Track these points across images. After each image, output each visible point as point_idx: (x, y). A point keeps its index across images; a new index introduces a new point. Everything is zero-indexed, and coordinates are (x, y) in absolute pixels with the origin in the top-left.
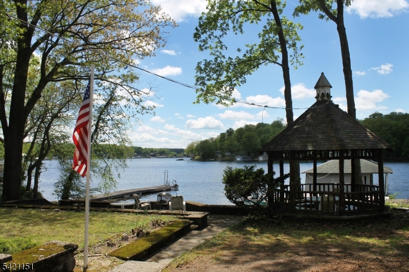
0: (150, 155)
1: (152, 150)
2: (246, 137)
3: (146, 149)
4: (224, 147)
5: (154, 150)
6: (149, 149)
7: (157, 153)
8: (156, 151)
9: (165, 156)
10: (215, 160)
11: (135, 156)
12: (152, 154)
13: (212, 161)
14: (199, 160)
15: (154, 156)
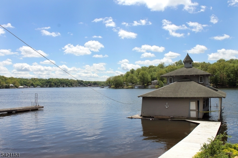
0: (88, 85)
1: (89, 82)
2: (141, 74)
3: (86, 81)
4: (128, 80)
5: (90, 82)
6: (88, 82)
7: (92, 84)
8: (91, 83)
9: (97, 86)
10: (123, 88)
11: (79, 86)
12: (89, 84)
13: (121, 88)
14: (113, 88)
15: (90, 86)
